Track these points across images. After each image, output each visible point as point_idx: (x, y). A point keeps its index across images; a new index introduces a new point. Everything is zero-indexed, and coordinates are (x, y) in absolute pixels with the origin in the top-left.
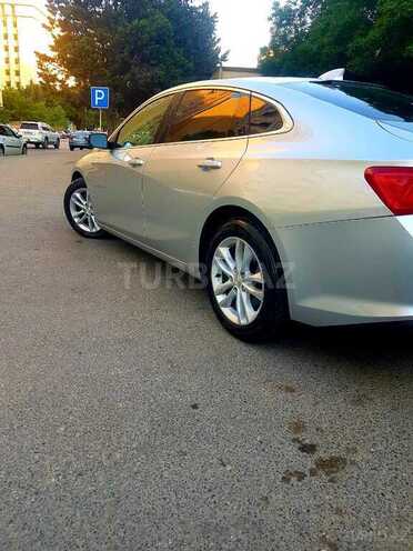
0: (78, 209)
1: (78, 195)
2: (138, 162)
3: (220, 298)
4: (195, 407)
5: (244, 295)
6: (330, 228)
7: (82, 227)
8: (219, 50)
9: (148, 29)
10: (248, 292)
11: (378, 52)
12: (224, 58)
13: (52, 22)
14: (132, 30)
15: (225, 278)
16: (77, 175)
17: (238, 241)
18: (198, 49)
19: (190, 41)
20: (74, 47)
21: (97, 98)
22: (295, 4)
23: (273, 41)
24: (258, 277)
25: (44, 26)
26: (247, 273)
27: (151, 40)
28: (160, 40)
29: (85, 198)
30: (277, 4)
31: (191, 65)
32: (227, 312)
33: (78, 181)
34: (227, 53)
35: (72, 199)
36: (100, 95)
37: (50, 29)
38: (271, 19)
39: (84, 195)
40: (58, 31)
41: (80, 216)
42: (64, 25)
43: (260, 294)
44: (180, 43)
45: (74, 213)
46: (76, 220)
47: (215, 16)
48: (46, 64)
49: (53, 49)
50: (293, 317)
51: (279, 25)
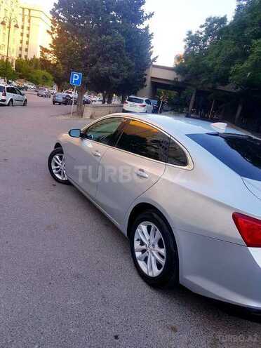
0: (56, 165)
1: (58, 157)
2: (97, 153)
3: (138, 254)
4: (116, 337)
5: (153, 258)
6: (209, 240)
7: (57, 176)
8: (151, 53)
9: (110, 42)
10: (155, 258)
11: (249, 74)
12: (154, 60)
13: (53, 29)
14: (101, 41)
15: (142, 243)
16: (58, 145)
17: (153, 226)
18: (139, 54)
19: (135, 50)
20: (64, 47)
21: (74, 79)
22: (201, 34)
23: (185, 54)
24: (163, 251)
25: (48, 31)
26: (156, 246)
27: (112, 48)
28: (117, 48)
29: (61, 160)
30: (190, 33)
31: (134, 64)
32: (141, 264)
33: (58, 149)
34: (157, 57)
35: (54, 159)
36: (76, 77)
37: (51, 34)
38: (186, 41)
39: (61, 158)
40: (55, 35)
41: (57, 169)
42: (60, 32)
43: (163, 262)
44: (128, 50)
45: (53, 167)
46: (54, 171)
47: (152, 35)
48: (46, 53)
49: (51, 46)
50: (180, 283)
51: (190, 45)
